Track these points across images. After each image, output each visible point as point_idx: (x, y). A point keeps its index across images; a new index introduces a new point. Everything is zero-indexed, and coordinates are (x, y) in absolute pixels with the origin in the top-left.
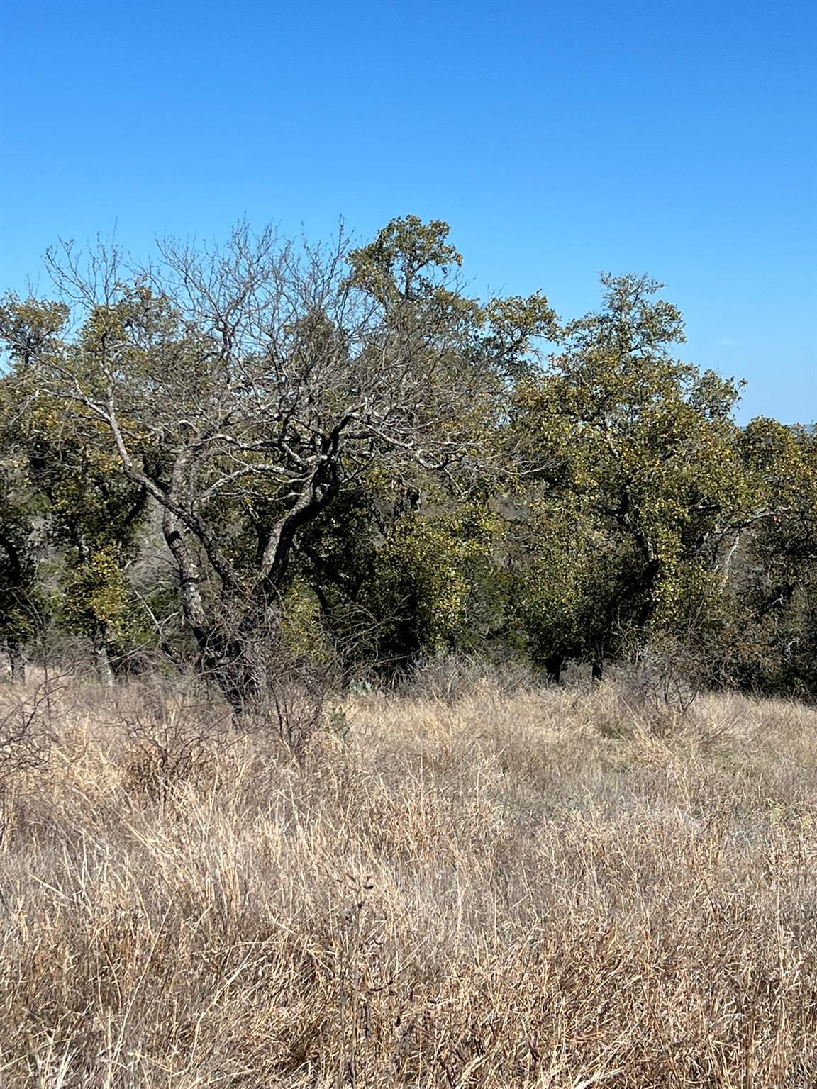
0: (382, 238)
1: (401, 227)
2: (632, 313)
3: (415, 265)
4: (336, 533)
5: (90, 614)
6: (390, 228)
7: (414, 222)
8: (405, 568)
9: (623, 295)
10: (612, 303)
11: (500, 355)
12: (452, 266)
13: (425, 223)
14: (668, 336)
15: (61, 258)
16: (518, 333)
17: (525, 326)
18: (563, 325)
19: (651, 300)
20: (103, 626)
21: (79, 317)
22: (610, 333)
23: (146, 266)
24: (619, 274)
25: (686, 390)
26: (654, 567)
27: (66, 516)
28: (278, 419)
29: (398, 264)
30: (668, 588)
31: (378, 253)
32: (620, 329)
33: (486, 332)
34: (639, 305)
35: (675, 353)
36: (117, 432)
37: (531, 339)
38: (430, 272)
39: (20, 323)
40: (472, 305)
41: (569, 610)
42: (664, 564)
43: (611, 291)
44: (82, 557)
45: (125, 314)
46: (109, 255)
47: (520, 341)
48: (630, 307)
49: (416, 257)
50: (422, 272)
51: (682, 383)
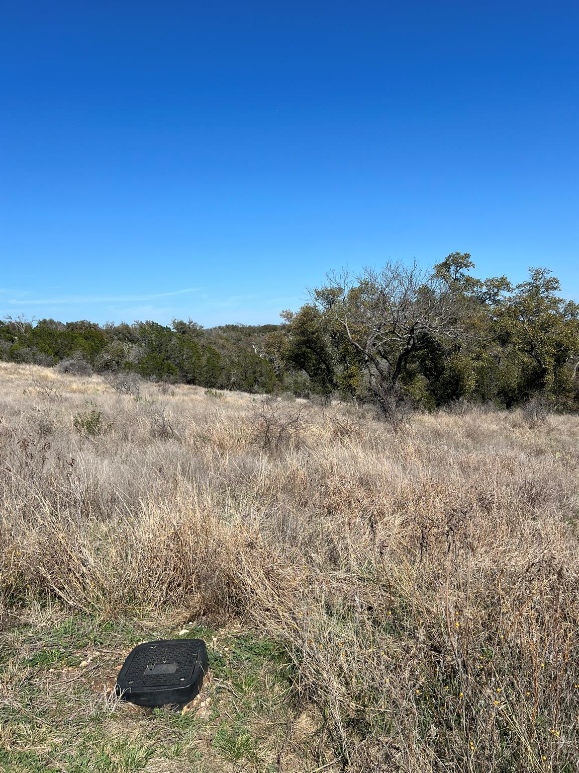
0: (447, 260)
1: (453, 256)
2: (540, 281)
3: (458, 268)
4: (431, 359)
5: (350, 385)
6: (450, 256)
7: (458, 254)
8: (454, 371)
9: (537, 274)
10: (533, 278)
11: (490, 298)
12: (471, 268)
13: (462, 254)
14: (555, 289)
15: (331, 276)
16: (496, 290)
17: (498, 287)
18: (514, 287)
19: (548, 276)
20: (355, 390)
21: (346, 292)
22: (533, 288)
23: (359, 276)
24: (536, 267)
25: (561, 307)
26: (544, 371)
27: (342, 355)
28: (393, 324)
29: (452, 268)
30: (550, 378)
31: (446, 265)
32: (536, 287)
33: (484, 289)
34: (543, 278)
35: (557, 294)
36: (348, 329)
37: (501, 292)
38: (464, 270)
39: (328, 295)
40: (478, 281)
41: (514, 385)
42: (548, 369)
43: (533, 274)
44: (348, 368)
45: (361, 290)
46: (346, 274)
47: (497, 293)
48: (540, 279)
49: (459, 265)
50: (461, 270)
51: (559, 305)
